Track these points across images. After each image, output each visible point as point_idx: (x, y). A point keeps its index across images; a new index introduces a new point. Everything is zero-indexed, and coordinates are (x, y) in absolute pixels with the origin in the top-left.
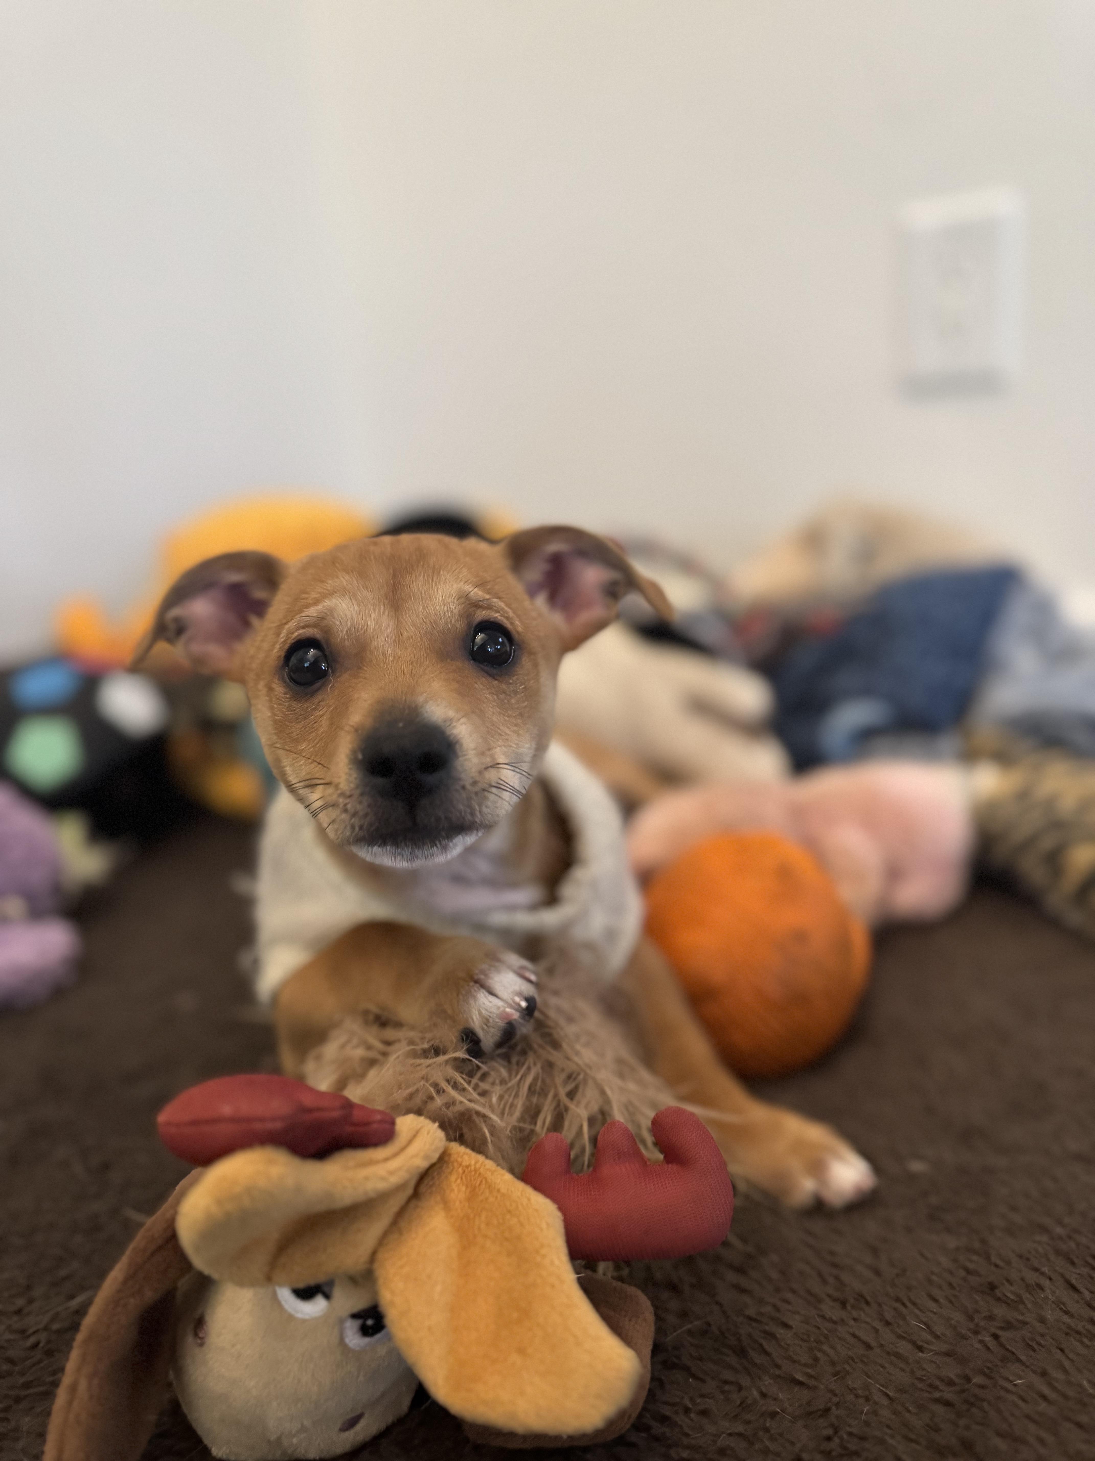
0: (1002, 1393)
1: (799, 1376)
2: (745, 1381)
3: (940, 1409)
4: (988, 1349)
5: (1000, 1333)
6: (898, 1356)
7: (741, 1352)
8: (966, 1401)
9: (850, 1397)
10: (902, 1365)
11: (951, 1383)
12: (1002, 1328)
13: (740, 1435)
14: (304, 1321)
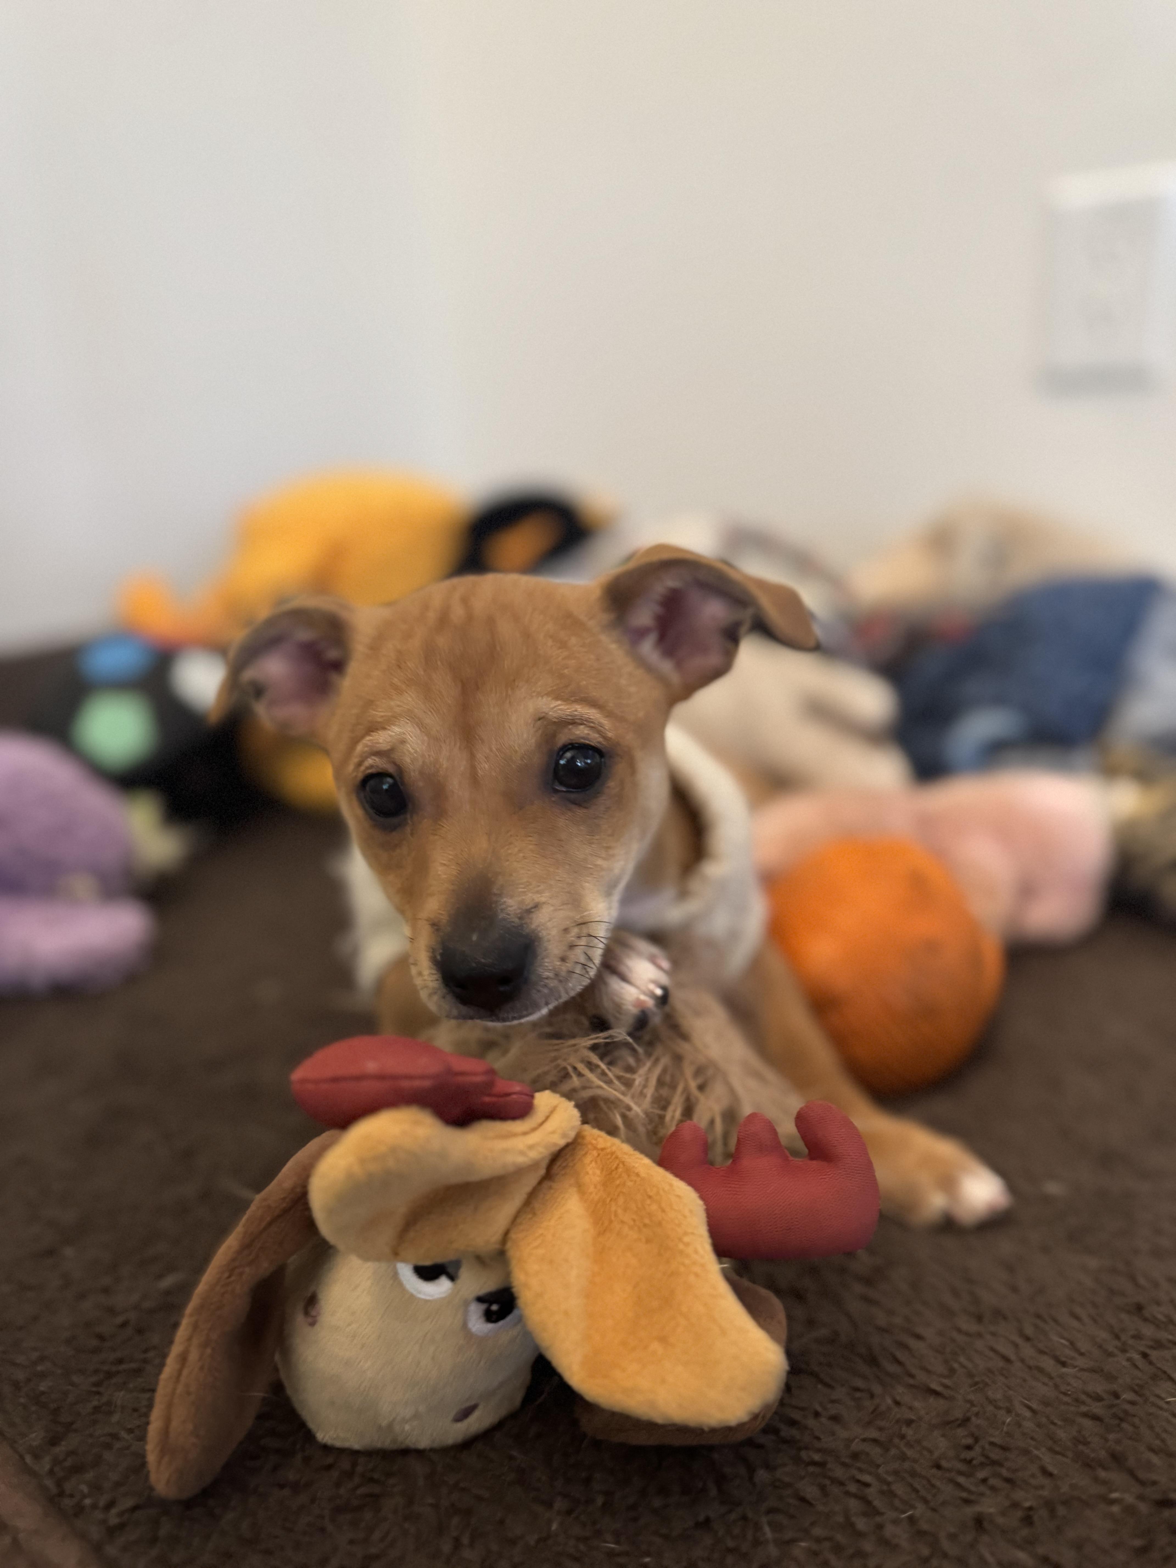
0: (1153, 1410)
1: (934, 1386)
2: (877, 1389)
3: (1087, 1423)
4: (1136, 1367)
5: (1148, 1351)
6: (1041, 1370)
7: (873, 1361)
8: (1115, 1416)
9: (990, 1408)
10: (1046, 1380)
11: (1098, 1398)
12: (1151, 1347)
13: (875, 1441)
14: (426, 1301)
